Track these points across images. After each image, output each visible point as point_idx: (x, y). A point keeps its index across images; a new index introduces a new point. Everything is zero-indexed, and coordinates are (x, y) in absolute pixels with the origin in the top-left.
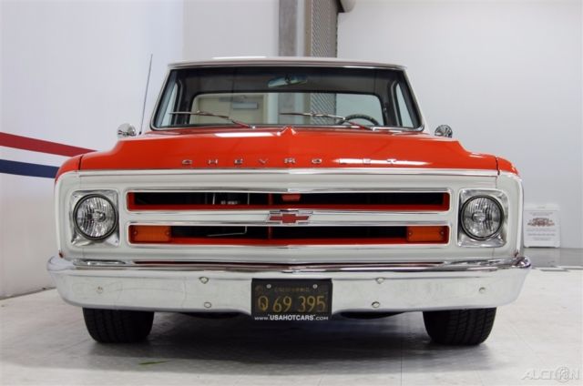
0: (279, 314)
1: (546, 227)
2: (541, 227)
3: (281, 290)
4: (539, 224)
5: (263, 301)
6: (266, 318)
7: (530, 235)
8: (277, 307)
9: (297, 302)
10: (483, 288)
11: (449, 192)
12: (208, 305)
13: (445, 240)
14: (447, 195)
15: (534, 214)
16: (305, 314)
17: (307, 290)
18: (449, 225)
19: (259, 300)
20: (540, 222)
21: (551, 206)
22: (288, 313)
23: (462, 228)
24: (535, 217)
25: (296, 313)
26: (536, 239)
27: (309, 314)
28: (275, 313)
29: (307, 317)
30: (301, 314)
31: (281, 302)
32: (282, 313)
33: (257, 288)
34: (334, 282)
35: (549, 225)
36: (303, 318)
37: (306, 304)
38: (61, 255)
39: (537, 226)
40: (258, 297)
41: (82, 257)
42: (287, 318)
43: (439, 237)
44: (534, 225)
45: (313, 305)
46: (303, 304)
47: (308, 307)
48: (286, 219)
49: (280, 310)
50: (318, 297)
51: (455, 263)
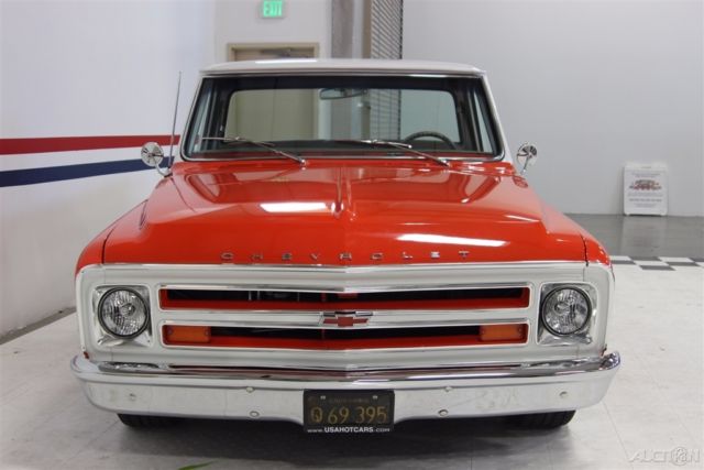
0: (335, 426)
1: (651, 191)
2: (646, 191)
3: (337, 401)
4: (643, 187)
5: (317, 412)
6: (320, 431)
7: (631, 200)
8: (333, 419)
9: (354, 412)
10: (564, 393)
11: (529, 287)
12: (254, 414)
13: (523, 338)
14: (527, 290)
15: (638, 176)
16: (363, 425)
17: (367, 401)
18: (528, 322)
19: (312, 412)
20: (644, 185)
21: (658, 166)
22: (345, 425)
23: (542, 324)
24: (638, 179)
25: (354, 425)
26: (639, 206)
27: (369, 426)
28: (330, 425)
29: (366, 429)
30: (359, 425)
31: (336, 413)
32: (338, 425)
33: (310, 399)
34: (396, 392)
35: (655, 189)
36: (361, 429)
37: (365, 415)
38: (87, 355)
39: (640, 190)
40: (310, 409)
41: (109, 359)
42: (343, 430)
43: (517, 335)
44: (636, 188)
45: (372, 416)
46: (362, 415)
47: (367, 418)
48: (341, 322)
49: (336, 421)
50: (379, 408)
51: (534, 365)
